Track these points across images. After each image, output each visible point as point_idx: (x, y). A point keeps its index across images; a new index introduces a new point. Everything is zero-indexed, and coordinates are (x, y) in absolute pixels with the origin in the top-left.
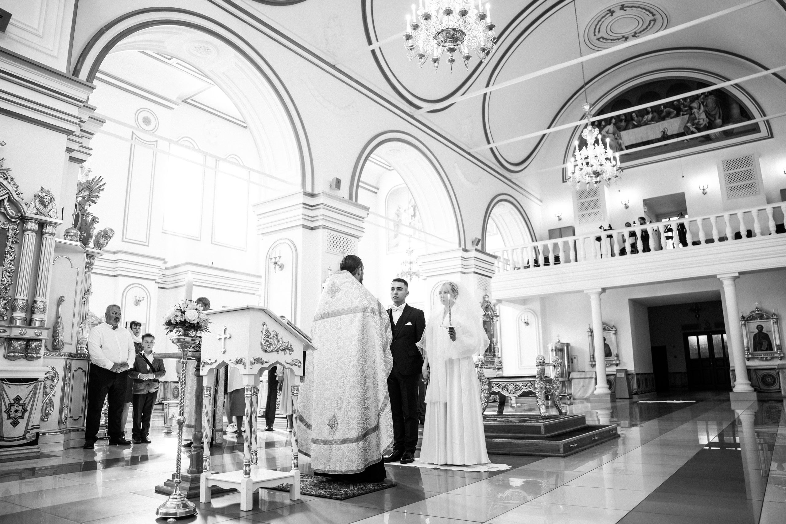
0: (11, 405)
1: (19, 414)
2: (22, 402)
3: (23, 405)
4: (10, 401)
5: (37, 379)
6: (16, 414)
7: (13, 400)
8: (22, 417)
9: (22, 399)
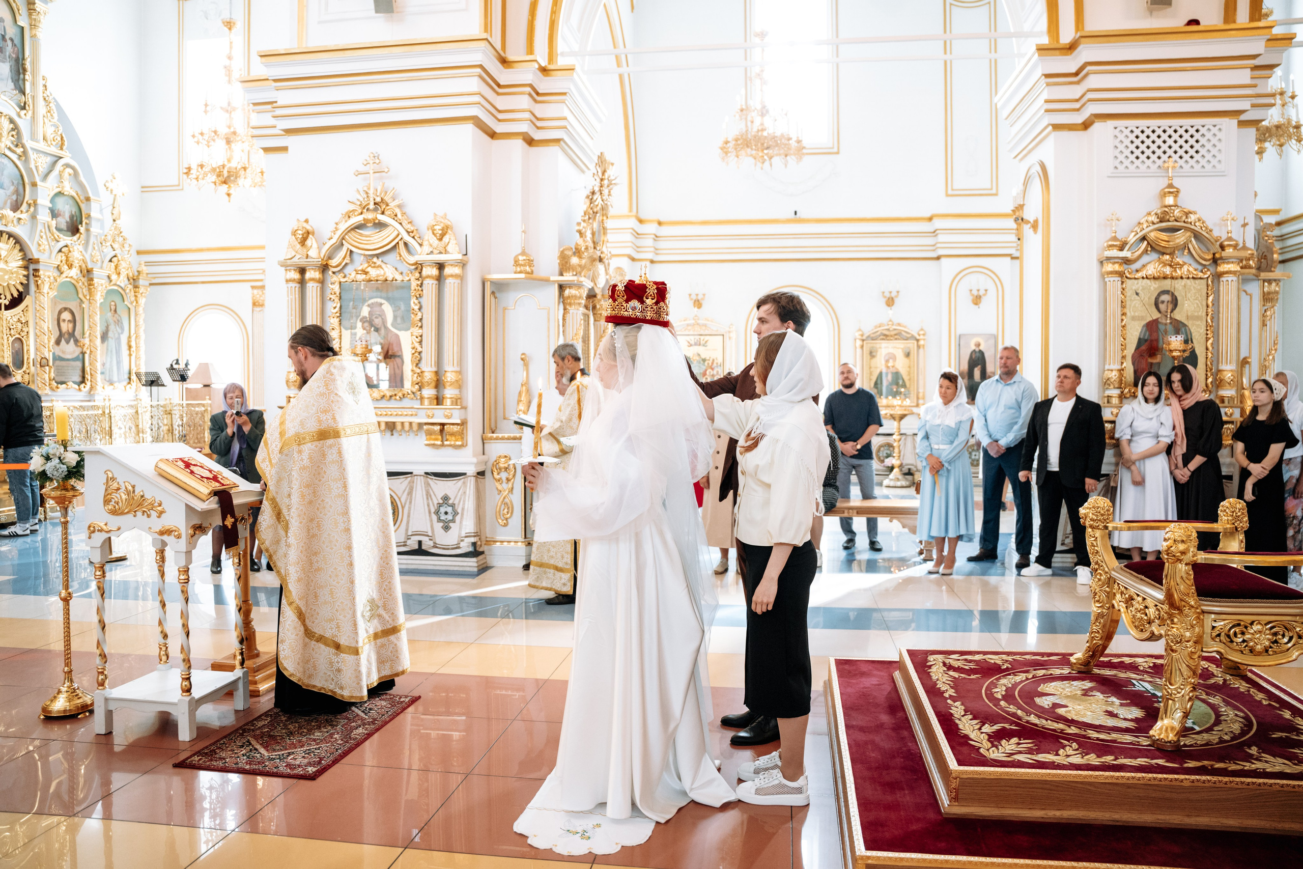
0: (440, 505)
1: (450, 517)
2: (450, 502)
3: (453, 506)
5: (465, 474)
8: (453, 521)
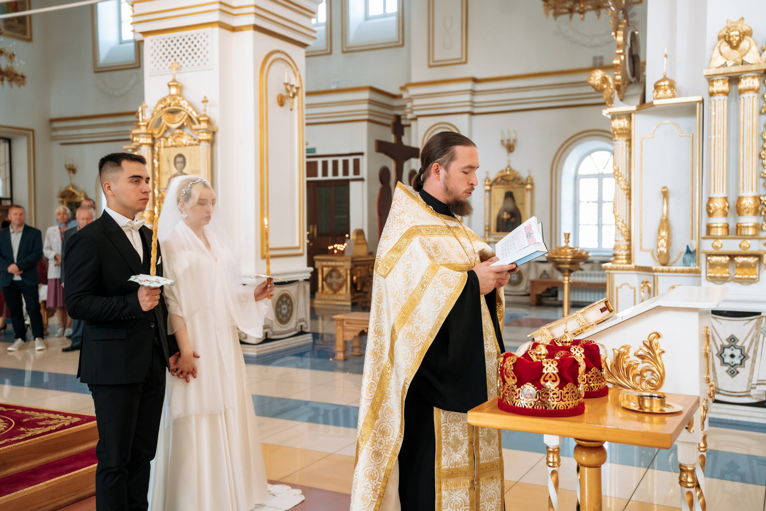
4: (722, 341)
6: (732, 360)
7: (727, 340)
9: (738, 341)
